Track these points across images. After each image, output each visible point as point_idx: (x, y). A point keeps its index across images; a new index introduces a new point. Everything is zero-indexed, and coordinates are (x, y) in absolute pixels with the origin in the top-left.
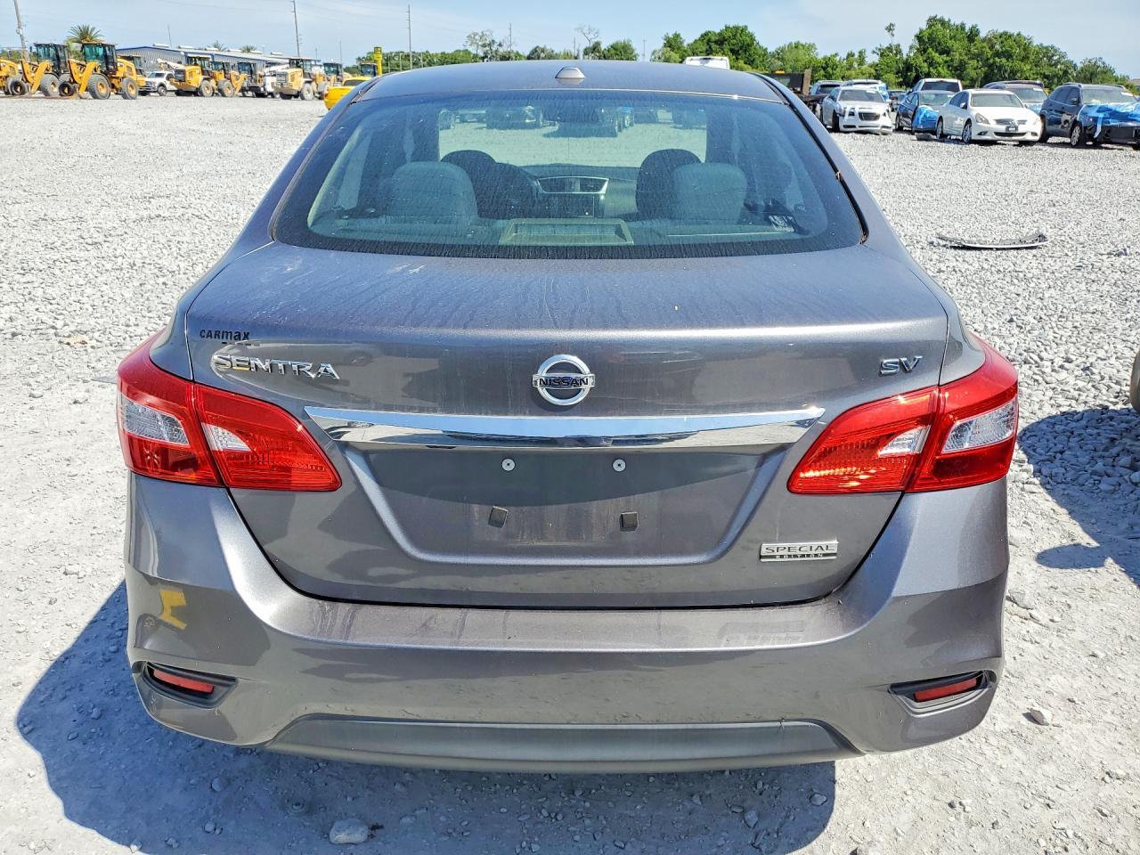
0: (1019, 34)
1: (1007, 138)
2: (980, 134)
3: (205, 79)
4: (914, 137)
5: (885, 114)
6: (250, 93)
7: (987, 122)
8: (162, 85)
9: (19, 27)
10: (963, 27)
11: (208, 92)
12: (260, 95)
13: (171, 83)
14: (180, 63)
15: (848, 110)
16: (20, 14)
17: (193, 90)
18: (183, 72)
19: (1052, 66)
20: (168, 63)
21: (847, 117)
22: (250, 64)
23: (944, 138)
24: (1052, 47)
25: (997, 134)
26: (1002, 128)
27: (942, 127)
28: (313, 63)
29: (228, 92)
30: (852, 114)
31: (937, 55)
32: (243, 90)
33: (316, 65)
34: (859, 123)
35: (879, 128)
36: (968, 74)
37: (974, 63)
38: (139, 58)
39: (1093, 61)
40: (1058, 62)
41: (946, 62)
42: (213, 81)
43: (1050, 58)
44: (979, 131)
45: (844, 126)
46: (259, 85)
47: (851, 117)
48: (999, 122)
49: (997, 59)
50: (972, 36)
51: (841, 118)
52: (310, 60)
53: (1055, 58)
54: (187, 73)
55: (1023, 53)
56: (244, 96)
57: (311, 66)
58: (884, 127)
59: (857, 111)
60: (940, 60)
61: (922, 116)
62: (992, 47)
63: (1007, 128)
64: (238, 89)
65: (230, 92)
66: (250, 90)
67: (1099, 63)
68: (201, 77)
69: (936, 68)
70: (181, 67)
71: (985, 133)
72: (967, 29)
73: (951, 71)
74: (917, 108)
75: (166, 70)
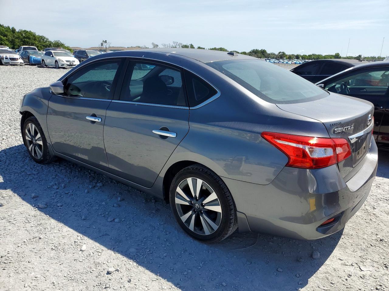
0: (30, 31)
1: (71, 66)
2: (62, 65)
4: (36, 67)
5: (19, 58)
7: (63, 61)
10: (9, 27)
15: (4, 57)
19: (45, 42)
21: (5, 59)
23: (47, 66)
24: (43, 36)
25: (68, 65)
26: (68, 63)
27: (45, 63)
30: (6, 58)
31: (2, 37)
34: (11, 62)
35: (19, 64)
36: (16, 44)
37: (17, 40)
39: (57, 41)
40: (46, 41)
41: (7, 39)
43: (43, 40)
44: (61, 65)
45: (5, 63)
47: (7, 60)
48: (67, 61)
49: (25, 39)
50: (13, 30)
51: (2, 60)
53: (45, 40)
55: (34, 38)
58: (21, 63)
59: (8, 57)
60: (4, 39)
61: (32, 59)
62: (22, 35)
63: (70, 63)
67: (59, 42)
69: (4, 41)
71: (64, 65)
72: (11, 28)
73: (10, 43)
74: (29, 56)
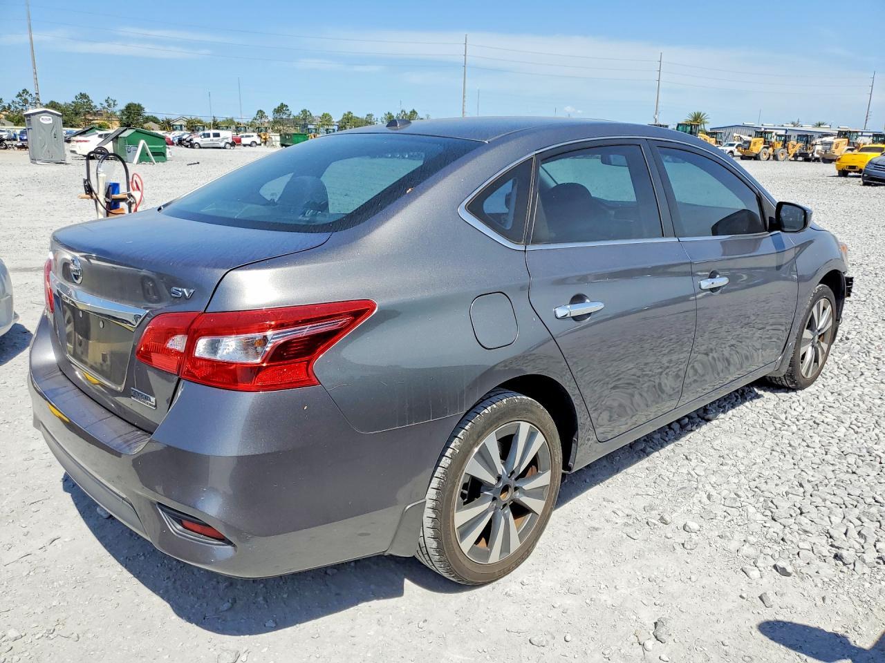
3: (764, 147)
6: (800, 158)
8: (731, 152)
9: (656, 114)
11: (765, 157)
12: (807, 160)
13: (738, 151)
14: (750, 136)
16: (659, 104)
17: (753, 155)
18: (749, 142)
20: (742, 136)
22: (807, 136)
28: (860, 134)
29: (781, 157)
32: (796, 156)
33: (862, 135)
38: (721, 133)
42: (771, 149)
46: (809, 152)
52: (857, 132)
54: (752, 144)
56: (796, 160)
57: (857, 136)
64: (792, 155)
65: (782, 157)
66: (800, 156)
68: (762, 146)
70: (749, 139)
75: (738, 141)
